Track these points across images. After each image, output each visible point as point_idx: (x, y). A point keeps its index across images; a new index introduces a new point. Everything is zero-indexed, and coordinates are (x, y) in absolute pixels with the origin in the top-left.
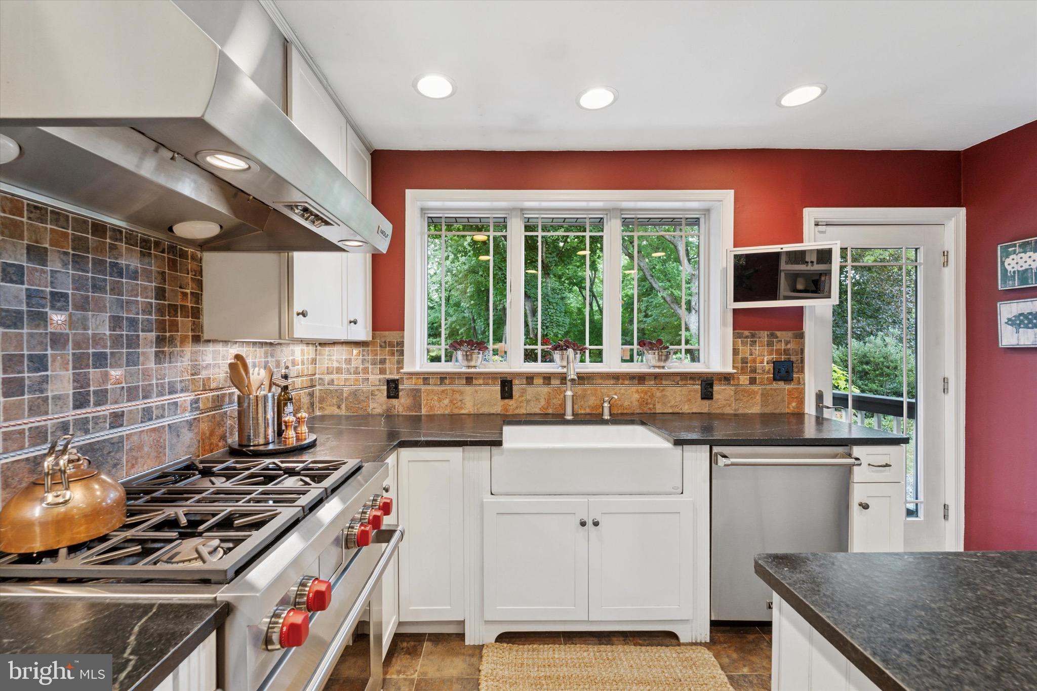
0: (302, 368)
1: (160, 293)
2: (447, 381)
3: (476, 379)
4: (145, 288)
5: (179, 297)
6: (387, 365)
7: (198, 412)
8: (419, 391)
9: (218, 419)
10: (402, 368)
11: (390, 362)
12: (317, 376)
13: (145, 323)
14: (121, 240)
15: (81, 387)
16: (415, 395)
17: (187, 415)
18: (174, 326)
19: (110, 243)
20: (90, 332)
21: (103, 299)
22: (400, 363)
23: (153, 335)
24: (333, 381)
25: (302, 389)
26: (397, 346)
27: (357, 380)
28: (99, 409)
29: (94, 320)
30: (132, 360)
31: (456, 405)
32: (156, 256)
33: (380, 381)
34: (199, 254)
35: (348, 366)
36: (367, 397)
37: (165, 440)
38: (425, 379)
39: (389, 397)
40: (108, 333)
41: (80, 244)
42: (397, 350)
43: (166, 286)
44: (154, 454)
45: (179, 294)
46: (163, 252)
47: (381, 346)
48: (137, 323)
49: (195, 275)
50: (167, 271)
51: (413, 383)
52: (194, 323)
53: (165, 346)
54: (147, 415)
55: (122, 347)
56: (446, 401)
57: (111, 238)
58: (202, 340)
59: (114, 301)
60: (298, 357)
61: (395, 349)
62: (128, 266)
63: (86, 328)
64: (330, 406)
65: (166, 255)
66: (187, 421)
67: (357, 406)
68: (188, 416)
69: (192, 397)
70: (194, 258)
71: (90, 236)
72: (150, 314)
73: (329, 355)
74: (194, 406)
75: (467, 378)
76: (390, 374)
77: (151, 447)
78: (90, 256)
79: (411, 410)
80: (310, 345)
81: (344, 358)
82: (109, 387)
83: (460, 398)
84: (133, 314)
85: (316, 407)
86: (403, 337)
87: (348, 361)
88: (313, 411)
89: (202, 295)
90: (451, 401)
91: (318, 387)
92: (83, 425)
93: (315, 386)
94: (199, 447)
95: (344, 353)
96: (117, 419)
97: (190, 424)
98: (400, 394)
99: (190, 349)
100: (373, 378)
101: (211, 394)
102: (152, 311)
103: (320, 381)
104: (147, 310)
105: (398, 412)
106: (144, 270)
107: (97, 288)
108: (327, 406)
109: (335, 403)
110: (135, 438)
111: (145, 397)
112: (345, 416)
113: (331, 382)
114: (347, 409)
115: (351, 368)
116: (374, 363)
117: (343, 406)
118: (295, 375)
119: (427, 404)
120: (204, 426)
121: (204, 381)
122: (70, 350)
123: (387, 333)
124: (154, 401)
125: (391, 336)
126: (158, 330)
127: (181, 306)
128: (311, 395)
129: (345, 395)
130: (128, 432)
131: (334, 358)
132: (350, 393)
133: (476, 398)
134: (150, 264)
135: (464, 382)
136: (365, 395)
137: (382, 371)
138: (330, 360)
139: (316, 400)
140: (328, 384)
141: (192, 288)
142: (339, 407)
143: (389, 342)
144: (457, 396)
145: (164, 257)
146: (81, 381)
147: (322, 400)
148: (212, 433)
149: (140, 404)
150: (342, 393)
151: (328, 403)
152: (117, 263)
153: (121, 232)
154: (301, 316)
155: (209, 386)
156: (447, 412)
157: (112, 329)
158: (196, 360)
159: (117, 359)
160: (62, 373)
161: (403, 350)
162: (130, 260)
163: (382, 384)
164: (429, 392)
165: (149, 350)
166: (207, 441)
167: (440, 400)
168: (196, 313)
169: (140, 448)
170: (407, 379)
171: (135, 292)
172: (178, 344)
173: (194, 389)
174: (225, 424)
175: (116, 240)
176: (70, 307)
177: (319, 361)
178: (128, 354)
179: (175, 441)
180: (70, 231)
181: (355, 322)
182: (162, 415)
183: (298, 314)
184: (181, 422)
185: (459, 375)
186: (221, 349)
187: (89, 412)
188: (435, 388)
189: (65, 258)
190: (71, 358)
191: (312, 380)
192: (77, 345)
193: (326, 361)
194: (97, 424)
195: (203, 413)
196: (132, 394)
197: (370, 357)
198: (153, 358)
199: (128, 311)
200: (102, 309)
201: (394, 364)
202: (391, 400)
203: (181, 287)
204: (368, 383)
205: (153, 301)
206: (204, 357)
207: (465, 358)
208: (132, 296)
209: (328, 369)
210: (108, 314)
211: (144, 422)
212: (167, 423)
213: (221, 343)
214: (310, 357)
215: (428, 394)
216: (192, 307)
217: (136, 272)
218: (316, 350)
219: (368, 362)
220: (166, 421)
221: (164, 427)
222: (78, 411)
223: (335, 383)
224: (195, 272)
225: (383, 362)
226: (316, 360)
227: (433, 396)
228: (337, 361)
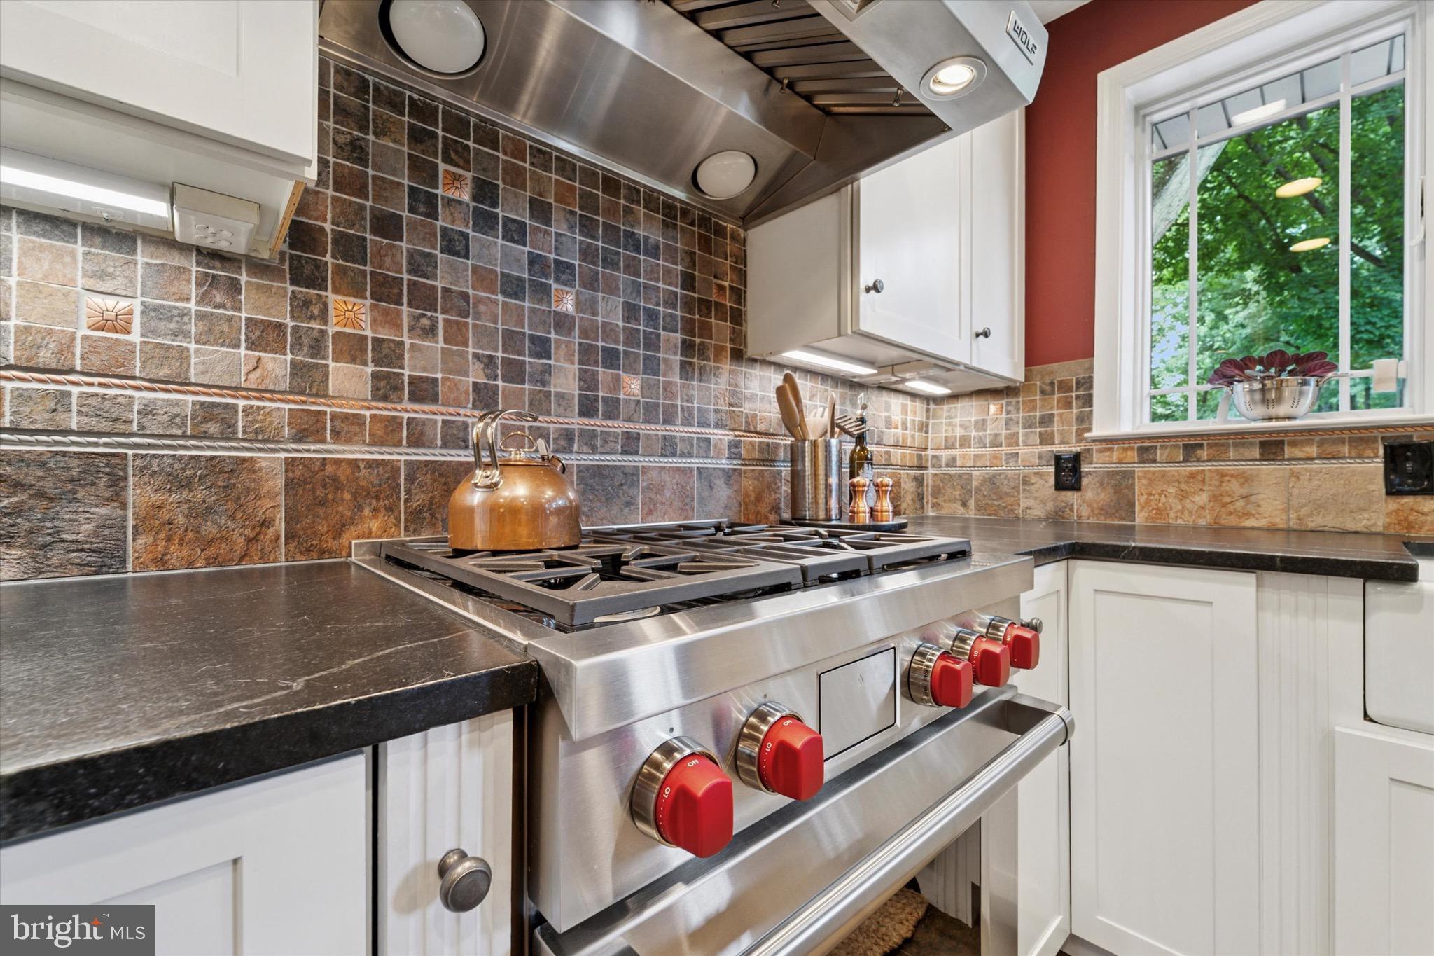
0: (903, 434)
1: (688, 282)
2: (1204, 454)
3: (1293, 444)
4: (668, 272)
5: (715, 291)
6: (1056, 427)
7: (739, 462)
8: (1129, 475)
9: (768, 479)
10: (1089, 430)
11: (1062, 422)
12: (930, 452)
13: (668, 319)
14: (638, 203)
15: (588, 389)
16: (1120, 484)
17: (724, 461)
18: (706, 330)
19: (624, 205)
20: (599, 319)
21: (616, 279)
22: (1085, 420)
23: (678, 337)
24: (954, 459)
25: (903, 467)
26: (1077, 389)
27: (995, 457)
28: (610, 423)
29: (604, 305)
30: (652, 367)
31: (1231, 508)
32: (682, 228)
33: (1040, 457)
34: (741, 232)
35: (981, 434)
36: (1016, 488)
37: (692, 488)
38: (1142, 450)
39: (1060, 486)
40: (621, 324)
41: (589, 203)
42: (1077, 397)
43: (696, 273)
44: (677, 504)
45: (714, 286)
46: (692, 224)
47: (1043, 392)
48: (657, 317)
49: (736, 263)
50: (697, 251)
51: (1115, 459)
52: (733, 331)
53: (693, 357)
54: (669, 447)
55: (638, 346)
56: (1202, 498)
57: (625, 198)
58: (745, 357)
59: (629, 282)
60: (897, 418)
61: (1074, 394)
62: (646, 238)
63: (595, 313)
64: (950, 501)
65: (696, 229)
66: (723, 470)
67: (996, 503)
68: (724, 463)
69: (731, 438)
70: (734, 237)
71: (600, 193)
72: (675, 308)
73: (949, 417)
74: (733, 450)
75: (1263, 445)
76: (1062, 442)
77: (674, 493)
78: (600, 219)
79: (1108, 515)
80: (917, 400)
81: (973, 419)
82: (622, 396)
83: (1244, 491)
84: (652, 304)
85: (927, 502)
86: (1091, 368)
87: (981, 425)
88: (922, 507)
89: (745, 292)
90: (1215, 498)
91: (931, 471)
92: (590, 439)
93: (926, 468)
94: (740, 511)
95: (974, 411)
96: (630, 443)
97: (729, 475)
98: (1085, 481)
99: (728, 366)
100: (1026, 453)
101: (757, 440)
102: (676, 305)
103: (934, 461)
104: (671, 301)
105: (1079, 517)
106: (667, 246)
107: (610, 262)
108: (945, 501)
109: (957, 497)
110: (654, 474)
111: (666, 422)
112: (977, 519)
113: (952, 462)
114: (979, 507)
115: (985, 437)
116: (1029, 425)
117: (972, 503)
118: (892, 443)
119: (1148, 502)
120: (748, 484)
121: (747, 417)
122: (576, 339)
123: (1055, 366)
124: (678, 430)
125: (1066, 370)
126: (684, 331)
127: (716, 303)
128: (919, 481)
129: (974, 483)
130: (645, 464)
131: (957, 420)
132: (984, 481)
133: (1295, 492)
134: (675, 239)
135: (1256, 453)
136: (1012, 484)
137: (1046, 439)
138: (950, 424)
139: (928, 492)
140: (947, 466)
141: (732, 281)
142: (964, 504)
143: (1061, 382)
144: (1234, 486)
145: (694, 232)
146: (588, 381)
147: (937, 492)
148: (759, 499)
149: (660, 430)
150: (970, 480)
151: (946, 497)
152: (633, 233)
153: (638, 191)
154: (873, 292)
155: (755, 427)
156: (1202, 522)
157: (627, 319)
158: (737, 386)
159: (632, 361)
160: (567, 365)
161: (1090, 396)
162: (648, 230)
163: (1044, 462)
164: (1151, 480)
165: (672, 357)
166: (751, 507)
167: (1183, 496)
168: (737, 317)
169: (660, 489)
170: (1100, 451)
171: (655, 275)
172: (712, 357)
173: (733, 426)
174: (778, 488)
175: (632, 202)
176: (577, 283)
177: (933, 427)
178: (646, 358)
179: (706, 494)
180: (577, 185)
181: (986, 334)
182: (689, 453)
183: (868, 290)
184: (714, 469)
185: (1240, 438)
186: (772, 376)
187: (596, 423)
188: (1172, 469)
189: (570, 218)
190: (577, 347)
191: (920, 457)
192: (584, 334)
193: (944, 427)
194: (606, 441)
195: (746, 465)
196: (650, 413)
197: (1021, 415)
198: (677, 370)
199: (647, 300)
200: (612, 290)
201: (1070, 424)
202: (1063, 493)
203: (716, 277)
204: (1017, 461)
205: (679, 290)
206: (748, 383)
207: (1258, 396)
208: (651, 280)
209: (946, 441)
210: (622, 300)
211: (666, 456)
212: (696, 466)
213: (773, 367)
214: (917, 419)
215: (1151, 482)
216: (731, 307)
217: (657, 247)
218: (928, 410)
219: (1018, 423)
220: (695, 463)
221: (691, 469)
222: (586, 421)
223: (958, 463)
224: (737, 257)
225: (1047, 420)
226: (927, 426)
227: (1165, 487)
228: (961, 426)
